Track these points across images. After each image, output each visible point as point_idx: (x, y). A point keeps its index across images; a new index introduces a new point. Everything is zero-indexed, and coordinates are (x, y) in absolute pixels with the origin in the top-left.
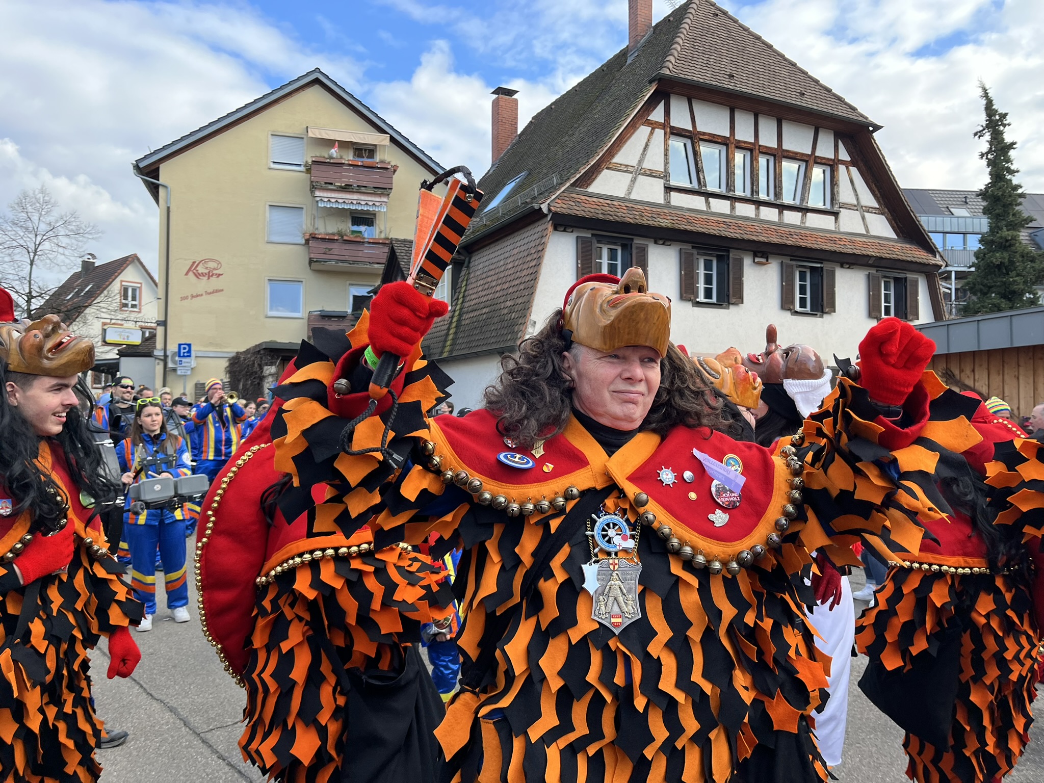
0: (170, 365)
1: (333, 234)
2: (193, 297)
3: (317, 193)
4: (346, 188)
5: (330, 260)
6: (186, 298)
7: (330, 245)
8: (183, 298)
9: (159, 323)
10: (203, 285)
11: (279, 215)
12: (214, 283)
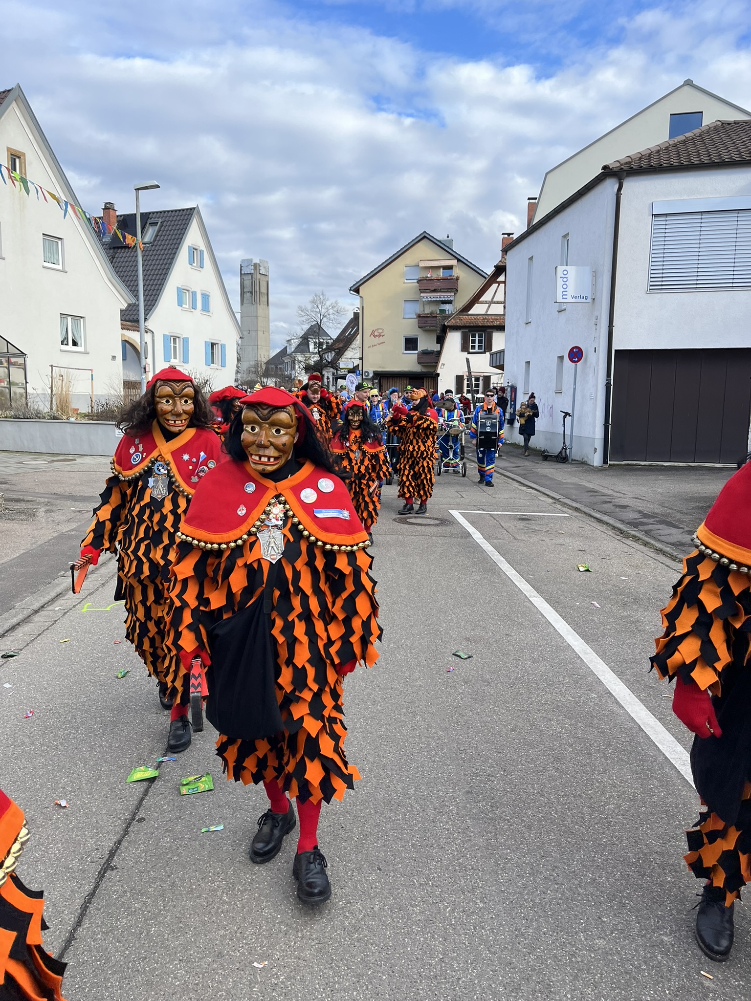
0: (364, 377)
1: (428, 314)
2: (373, 346)
3: (422, 295)
4: (435, 291)
5: (427, 326)
6: (370, 347)
7: (426, 319)
8: (369, 347)
9: (360, 359)
10: (377, 340)
11: (408, 305)
12: (381, 339)
